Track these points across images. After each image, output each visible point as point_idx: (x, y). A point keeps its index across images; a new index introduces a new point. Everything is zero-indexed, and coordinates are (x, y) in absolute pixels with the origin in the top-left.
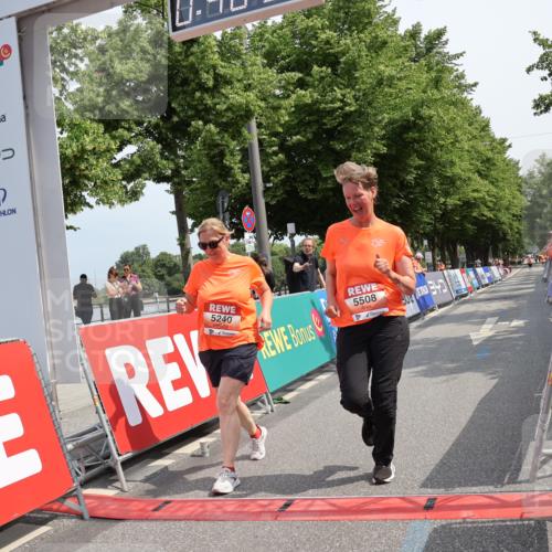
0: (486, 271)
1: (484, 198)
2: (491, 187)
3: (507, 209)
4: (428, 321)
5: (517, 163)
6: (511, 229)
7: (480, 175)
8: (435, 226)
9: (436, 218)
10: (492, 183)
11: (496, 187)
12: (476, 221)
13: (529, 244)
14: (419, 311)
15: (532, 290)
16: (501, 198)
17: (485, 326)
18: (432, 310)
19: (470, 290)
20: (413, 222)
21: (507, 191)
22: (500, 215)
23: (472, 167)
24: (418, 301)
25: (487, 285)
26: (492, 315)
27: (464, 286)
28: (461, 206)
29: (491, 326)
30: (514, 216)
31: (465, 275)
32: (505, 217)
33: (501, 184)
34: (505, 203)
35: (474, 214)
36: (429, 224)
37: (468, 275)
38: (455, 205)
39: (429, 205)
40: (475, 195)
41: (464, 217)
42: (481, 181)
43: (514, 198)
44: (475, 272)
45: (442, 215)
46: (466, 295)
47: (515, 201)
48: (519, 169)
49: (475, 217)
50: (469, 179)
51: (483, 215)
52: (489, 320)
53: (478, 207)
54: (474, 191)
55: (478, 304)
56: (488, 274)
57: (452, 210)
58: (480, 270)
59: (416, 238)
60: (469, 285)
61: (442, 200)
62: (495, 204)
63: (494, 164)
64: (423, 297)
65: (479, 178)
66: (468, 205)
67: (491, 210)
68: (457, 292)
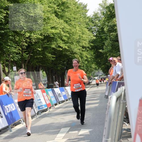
0: (62, 91)
1: (60, 34)
2: (66, 25)
3: (78, 42)
4: (14, 133)
5: (86, 7)
6: (82, 58)
7: (57, 15)
8: (22, 55)
9: (23, 49)
10: (66, 22)
11: (70, 25)
12: (54, 52)
13: (95, 69)
14: (7, 125)
15: (97, 105)
16: (73, 34)
17: (59, 135)
18: (19, 123)
19: (50, 106)
20: (4, 53)
21: (78, 28)
22: (72, 47)
23: (50, 9)
24: (6, 117)
25: (63, 102)
26: (65, 126)
27: (44, 103)
28: (43, 40)
29: (63, 135)
30: (83, 47)
31: (45, 94)
32: (76, 49)
33: (73, 23)
34: (76, 37)
35: (53, 46)
36: (17, 54)
37: (47, 94)
38: (38, 39)
39: (17, 39)
40: (53, 31)
41: (45, 49)
42: (58, 20)
43: (83, 34)
44: (53, 92)
45: (28, 47)
46: (45, 110)
47: (84, 36)
48: (87, 11)
49: (53, 49)
50: (48, 18)
51: (60, 47)
52: (62, 130)
53: (56, 41)
54: (52, 28)
55: (56, 117)
56: (64, 93)
57: (35, 43)
58: (57, 90)
59: (7, 66)
60: (48, 102)
61: (28, 35)
62: (69, 38)
63: (68, 7)
64: (11, 113)
65: (55, 18)
66: (48, 39)
67: (66, 42)
68: (39, 107)
